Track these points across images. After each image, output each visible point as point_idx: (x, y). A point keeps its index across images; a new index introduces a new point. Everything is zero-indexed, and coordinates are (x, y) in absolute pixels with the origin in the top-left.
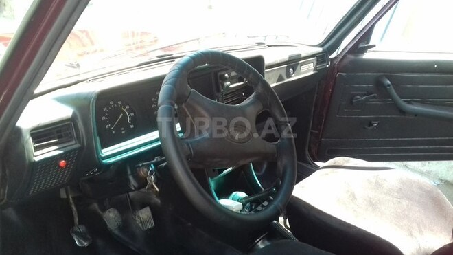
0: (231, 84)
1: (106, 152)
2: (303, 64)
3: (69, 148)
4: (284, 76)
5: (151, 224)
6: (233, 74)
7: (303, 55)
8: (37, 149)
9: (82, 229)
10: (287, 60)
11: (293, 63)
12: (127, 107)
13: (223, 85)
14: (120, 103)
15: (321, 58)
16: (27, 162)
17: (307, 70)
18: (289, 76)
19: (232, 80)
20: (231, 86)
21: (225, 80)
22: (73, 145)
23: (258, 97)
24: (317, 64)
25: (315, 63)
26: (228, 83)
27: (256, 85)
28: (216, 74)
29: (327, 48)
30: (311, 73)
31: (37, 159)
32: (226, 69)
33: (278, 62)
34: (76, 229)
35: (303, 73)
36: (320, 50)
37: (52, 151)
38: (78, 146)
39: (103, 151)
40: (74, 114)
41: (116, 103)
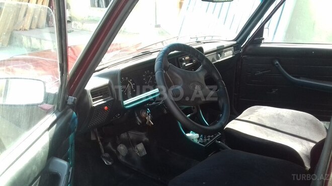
0: (186, 64)
1: (126, 102)
2: (226, 51)
3: (108, 100)
4: (215, 59)
5: (144, 153)
6: (187, 58)
7: (225, 46)
8: (94, 100)
9: (107, 155)
10: (216, 49)
11: (220, 51)
12: (131, 80)
13: (182, 65)
14: (127, 78)
15: (236, 47)
16: (90, 107)
17: (228, 55)
18: (218, 58)
19: (187, 61)
20: (186, 65)
21: (183, 61)
22: (110, 98)
23: (204, 67)
24: (234, 51)
25: (233, 50)
26: (184, 63)
27: (202, 61)
28: (177, 59)
29: (240, 41)
30: (231, 56)
31: (95, 105)
32: (183, 56)
33: (211, 50)
34: (104, 155)
35: (226, 57)
36: (235, 42)
37: (101, 102)
38: (112, 99)
39: (124, 102)
40: (110, 82)
41: (125, 78)
